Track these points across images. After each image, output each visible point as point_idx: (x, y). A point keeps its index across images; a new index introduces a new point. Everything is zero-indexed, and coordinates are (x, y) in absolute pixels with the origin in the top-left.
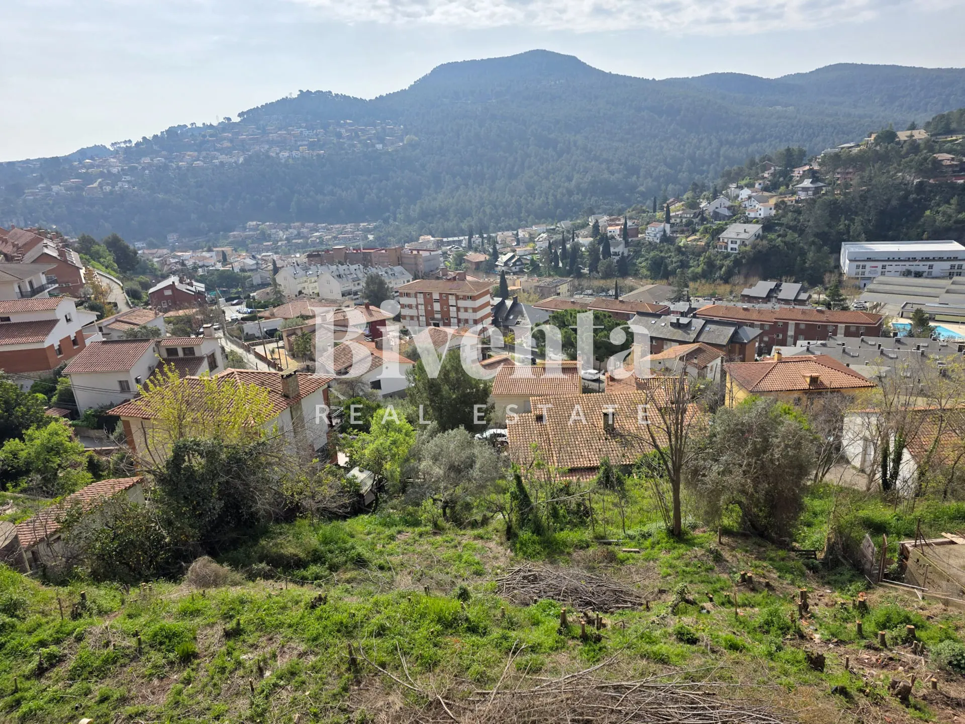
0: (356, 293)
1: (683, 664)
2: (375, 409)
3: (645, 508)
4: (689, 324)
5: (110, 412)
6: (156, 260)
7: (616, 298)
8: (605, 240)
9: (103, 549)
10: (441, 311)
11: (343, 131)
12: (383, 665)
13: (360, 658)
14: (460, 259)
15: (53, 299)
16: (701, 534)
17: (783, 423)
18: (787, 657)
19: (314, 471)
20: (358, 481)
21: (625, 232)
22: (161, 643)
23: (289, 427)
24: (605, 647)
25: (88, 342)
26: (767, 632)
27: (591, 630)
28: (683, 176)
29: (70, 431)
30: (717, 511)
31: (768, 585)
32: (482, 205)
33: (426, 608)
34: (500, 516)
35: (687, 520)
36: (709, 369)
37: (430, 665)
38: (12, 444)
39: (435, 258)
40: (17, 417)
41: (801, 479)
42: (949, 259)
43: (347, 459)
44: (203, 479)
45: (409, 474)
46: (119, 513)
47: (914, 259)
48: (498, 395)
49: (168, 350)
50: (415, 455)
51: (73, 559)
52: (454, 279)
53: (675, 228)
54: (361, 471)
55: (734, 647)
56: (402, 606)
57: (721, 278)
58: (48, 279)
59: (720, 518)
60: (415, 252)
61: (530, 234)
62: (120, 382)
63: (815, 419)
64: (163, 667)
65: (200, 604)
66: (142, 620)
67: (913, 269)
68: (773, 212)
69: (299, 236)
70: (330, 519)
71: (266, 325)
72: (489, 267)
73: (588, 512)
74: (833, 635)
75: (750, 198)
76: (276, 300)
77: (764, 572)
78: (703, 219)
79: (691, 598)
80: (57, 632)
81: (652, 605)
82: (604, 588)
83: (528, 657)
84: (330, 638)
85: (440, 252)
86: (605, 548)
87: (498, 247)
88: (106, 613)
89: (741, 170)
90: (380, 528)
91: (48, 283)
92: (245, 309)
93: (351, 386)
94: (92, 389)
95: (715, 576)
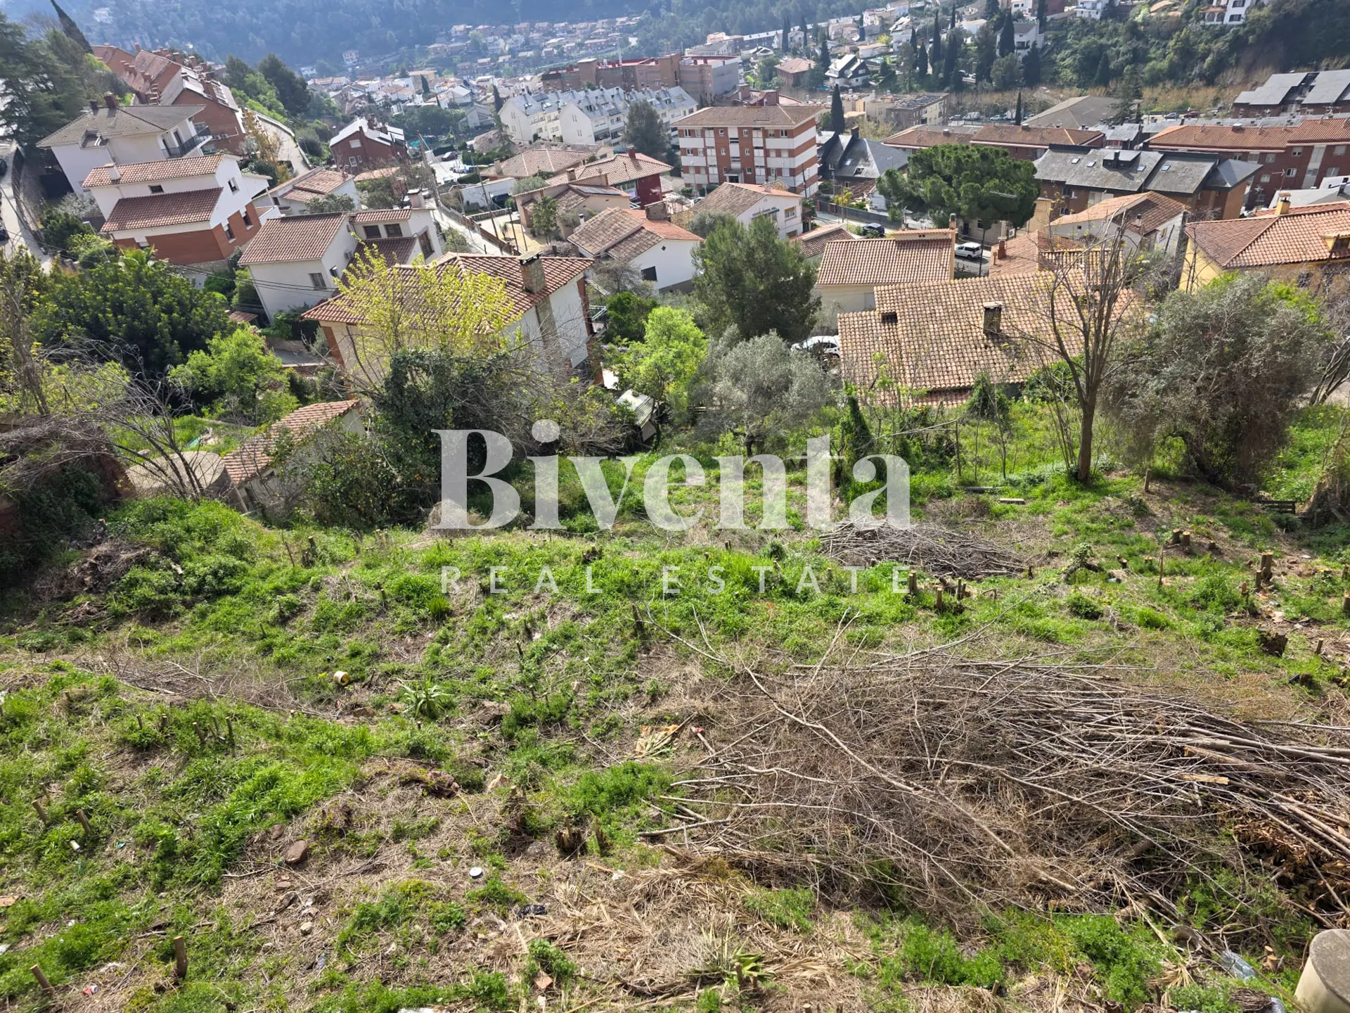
0: (615, 135)
1: (1077, 643)
2: (649, 309)
3: (1037, 444)
4: (1134, 162)
5: (306, 316)
6: (332, 94)
7: (1018, 123)
8: (1003, 21)
9: (324, 489)
10: (742, 158)
12: (677, 631)
13: (647, 622)
14: (770, 70)
15: (209, 159)
16: (1119, 479)
17: (1275, 312)
18: (1229, 637)
19: (573, 395)
20: (632, 408)
21: (1043, 6)
22: (409, 598)
23: (536, 334)
24: (968, 620)
25: (263, 220)
26: (1204, 608)
27: (948, 598)
29: (262, 342)
30: (1146, 448)
31: (1212, 548)
33: (729, 566)
35: (1099, 460)
36: (1159, 235)
37: (736, 633)
38: (197, 357)
39: (731, 70)
40: (197, 323)
41: (1290, 397)
43: (616, 379)
44: (433, 403)
45: (700, 398)
46: (337, 445)
48: (826, 285)
49: (366, 228)
50: (708, 372)
51: (293, 500)
52: (761, 103)
54: (635, 396)
55: (1151, 623)
56: (698, 564)
57: (1201, 76)
58: (197, 129)
59: (1150, 457)
60: (700, 62)
61: (882, 20)
62: (312, 275)
63: (1330, 307)
64: (415, 623)
65: (448, 555)
66: (384, 570)
69: (527, 45)
71: (494, 188)
72: (813, 82)
73: (952, 450)
74: (1303, 612)
76: (502, 150)
77: (1210, 530)
79: (1095, 562)
80: (291, 580)
81: (1036, 571)
82: (970, 550)
83: (863, 628)
84: (610, 598)
85: (738, 59)
86: (974, 497)
87: (829, 46)
88: (341, 562)
91: (199, 135)
92: (463, 167)
93: (616, 275)
94: (279, 285)
95: (1134, 535)
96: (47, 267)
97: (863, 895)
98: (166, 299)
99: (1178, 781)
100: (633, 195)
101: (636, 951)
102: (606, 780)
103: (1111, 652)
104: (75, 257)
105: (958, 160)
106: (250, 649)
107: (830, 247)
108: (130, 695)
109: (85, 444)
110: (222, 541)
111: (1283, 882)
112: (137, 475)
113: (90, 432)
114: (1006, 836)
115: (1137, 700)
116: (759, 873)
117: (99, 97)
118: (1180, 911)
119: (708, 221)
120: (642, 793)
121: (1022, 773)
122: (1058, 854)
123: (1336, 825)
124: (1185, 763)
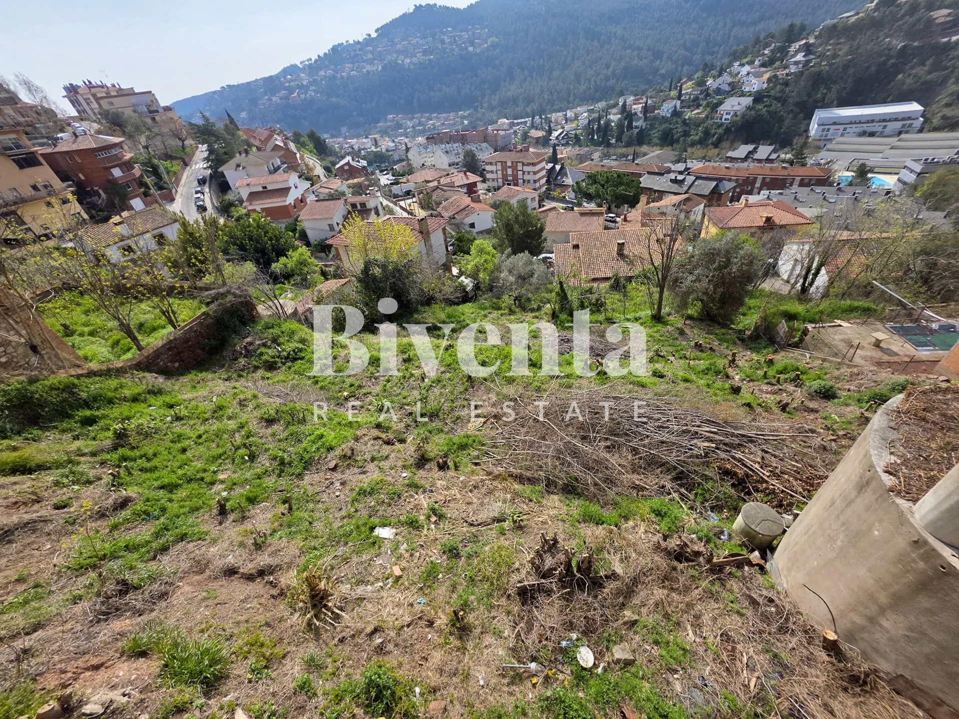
0: (457, 164)
1: (655, 388)
2: (472, 241)
3: (638, 303)
4: (684, 180)
5: (328, 242)
6: (336, 146)
7: (633, 162)
8: (628, 116)
10: (513, 175)
11: (445, 37)
12: (485, 380)
14: (525, 136)
15: (286, 174)
16: (673, 319)
17: (743, 248)
18: (718, 387)
19: (440, 278)
20: (465, 284)
21: (646, 110)
22: (373, 363)
23: (424, 251)
24: (609, 377)
25: (308, 200)
26: (707, 374)
27: (601, 368)
28: (697, 58)
29: (309, 254)
30: (685, 306)
31: (711, 349)
32: (542, 92)
33: (508, 353)
34: (548, 306)
35: (665, 310)
36: (694, 212)
38: (283, 260)
39: (509, 136)
40: (282, 245)
41: (745, 285)
42: (903, 119)
43: (458, 271)
44: (381, 282)
45: (494, 280)
46: (341, 298)
47: (873, 121)
48: (548, 232)
49: (351, 204)
50: (498, 269)
52: (521, 150)
53: (684, 104)
54: (466, 278)
55: (686, 380)
56: (494, 351)
57: (712, 144)
58: (281, 161)
59: (687, 310)
60: (495, 132)
61: (576, 114)
62: (329, 225)
63: (763, 247)
67: (869, 130)
68: (765, 85)
69: (420, 124)
70: (451, 305)
71: (405, 187)
72: (544, 142)
73: (602, 305)
74: (747, 376)
75: (748, 74)
76: (409, 170)
77: (710, 341)
78: (708, 95)
79: (662, 354)
83: (565, 380)
85: (512, 131)
87: (552, 125)
89: (746, 48)
90: (478, 311)
91: (282, 164)
92: (392, 178)
93: (458, 226)
94: (315, 229)
95: (678, 343)
96: (222, 221)
97: (563, 489)
98: (268, 235)
99: (695, 445)
100: (465, 190)
101: (470, 509)
102: (456, 440)
103: (668, 392)
104: (232, 217)
105: (607, 177)
106: (309, 382)
107: (552, 214)
108: (263, 400)
109: (240, 296)
110: (296, 338)
111: (733, 485)
112: (261, 309)
113: (242, 291)
114: (624, 466)
115: (680, 412)
116: (520, 479)
117: (242, 149)
118: (692, 497)
119: (498, 202)
120: (471, 446)
121: (630, 441)
122: (643, 474)
123: (755, 462)
124: (698, 438)
